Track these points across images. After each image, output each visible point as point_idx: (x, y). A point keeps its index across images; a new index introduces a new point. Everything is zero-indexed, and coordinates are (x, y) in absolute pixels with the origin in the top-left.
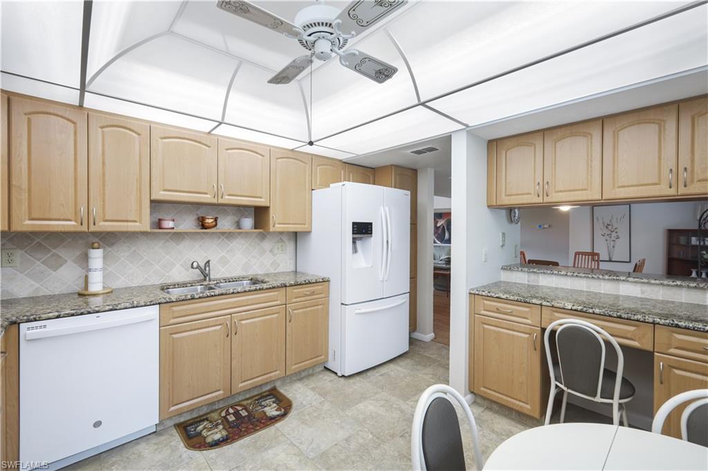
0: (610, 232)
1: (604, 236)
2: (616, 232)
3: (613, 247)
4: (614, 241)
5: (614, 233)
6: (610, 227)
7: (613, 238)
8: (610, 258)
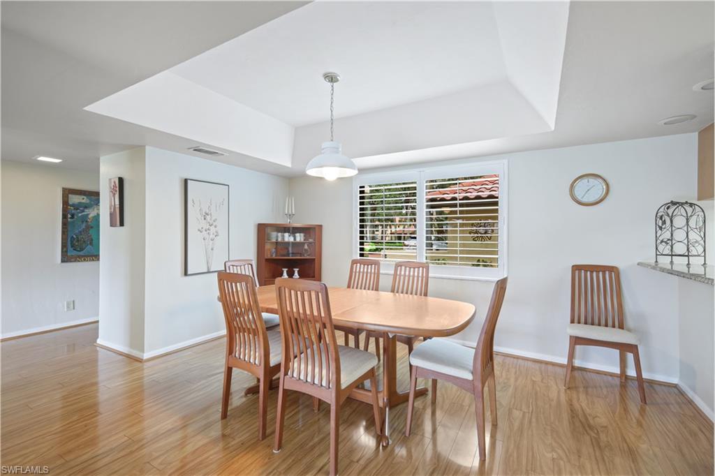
0: (208, 227)
1: (201, 232)
2: (215, 227)
3: (212, 249)
4: (212, 240)
5: (212, 228)
6: (208, 217)
7: (212, 236)
8: (208, 268)
